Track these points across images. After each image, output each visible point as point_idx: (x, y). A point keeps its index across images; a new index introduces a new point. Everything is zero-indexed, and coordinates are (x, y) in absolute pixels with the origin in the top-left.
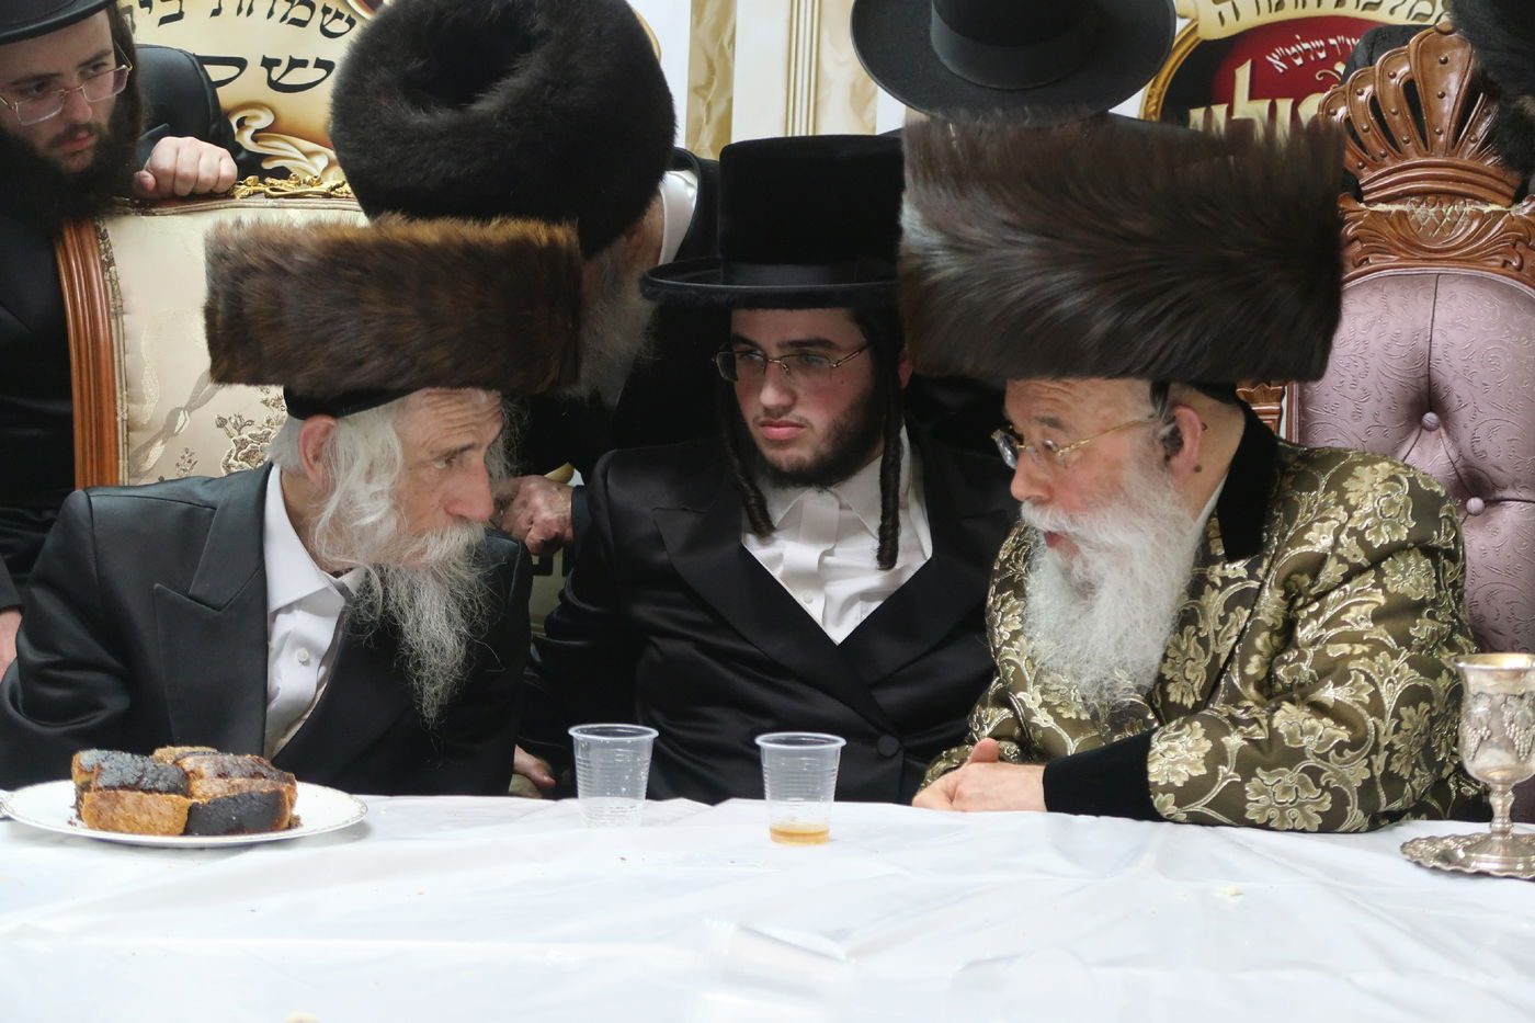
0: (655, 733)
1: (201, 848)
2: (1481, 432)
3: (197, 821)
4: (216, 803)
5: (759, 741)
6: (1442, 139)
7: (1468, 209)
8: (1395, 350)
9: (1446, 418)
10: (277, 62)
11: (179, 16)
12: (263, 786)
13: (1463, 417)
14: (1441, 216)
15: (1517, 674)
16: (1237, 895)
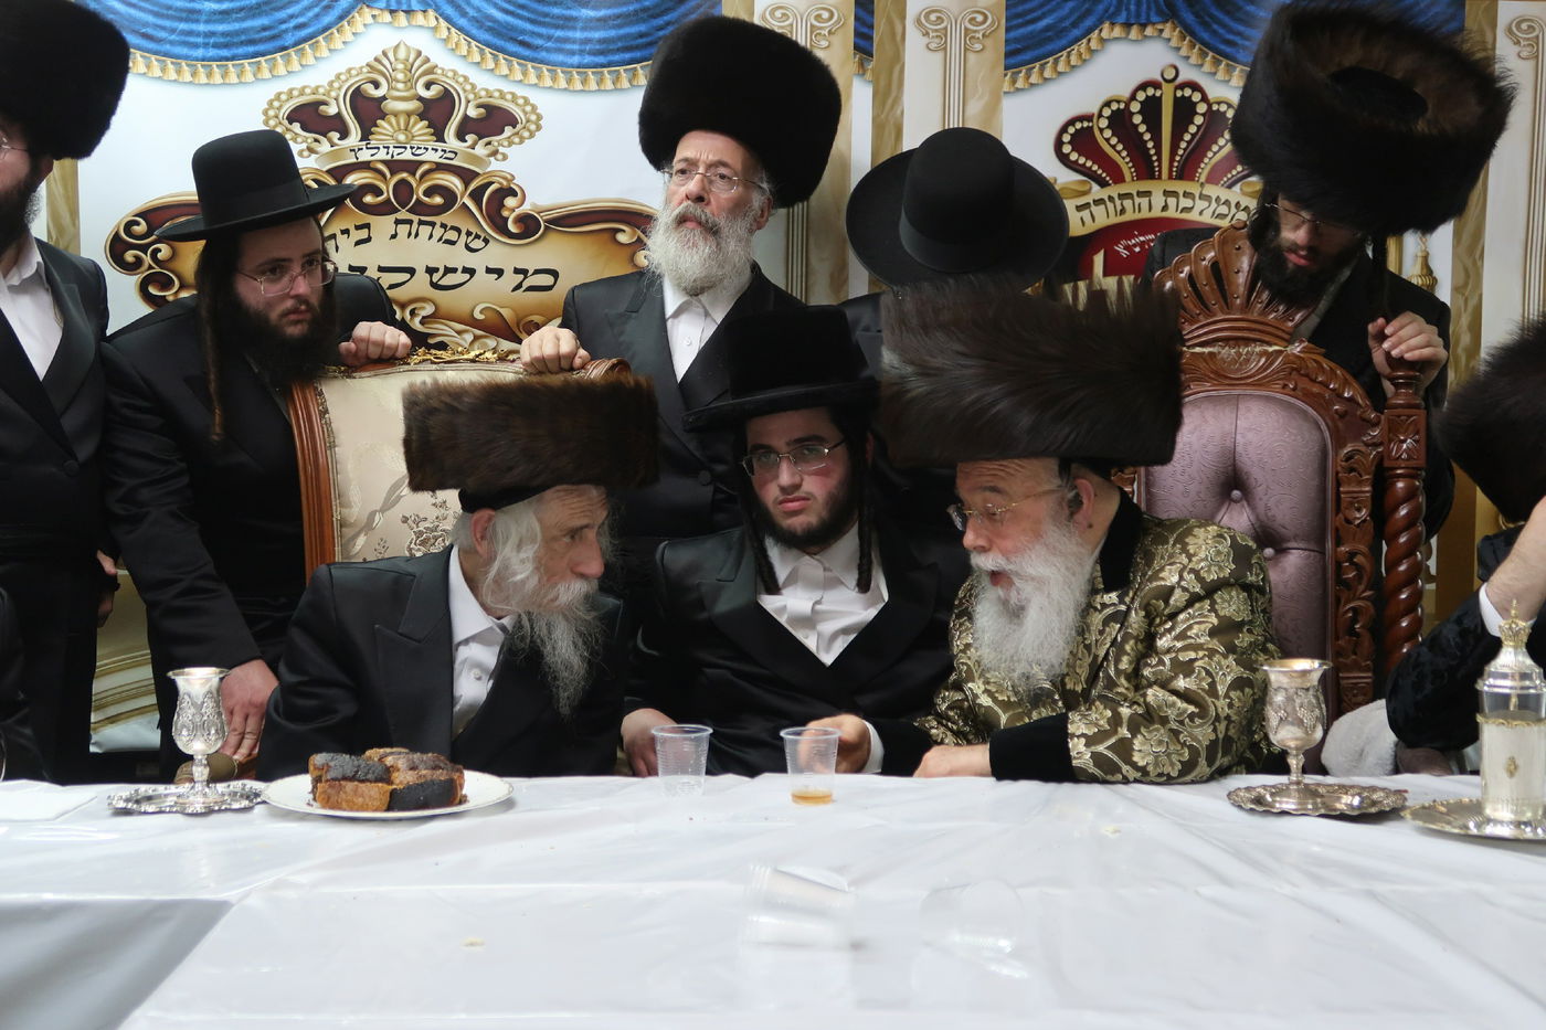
1: (400, 820)
2: (1270, 504)
3: (396, 801)
4: (409, 788)
5: (782, 734)
6: (1238, 301)
7: (1258, 349)
8: (1210, 448)
9: (1247, 495)
10: (437, 270)
11: (368, 240)
12: (441, 775)
13: (1259, 491)
14: (1239, 355)
15: (1304, 673)
16: (1116, 832)
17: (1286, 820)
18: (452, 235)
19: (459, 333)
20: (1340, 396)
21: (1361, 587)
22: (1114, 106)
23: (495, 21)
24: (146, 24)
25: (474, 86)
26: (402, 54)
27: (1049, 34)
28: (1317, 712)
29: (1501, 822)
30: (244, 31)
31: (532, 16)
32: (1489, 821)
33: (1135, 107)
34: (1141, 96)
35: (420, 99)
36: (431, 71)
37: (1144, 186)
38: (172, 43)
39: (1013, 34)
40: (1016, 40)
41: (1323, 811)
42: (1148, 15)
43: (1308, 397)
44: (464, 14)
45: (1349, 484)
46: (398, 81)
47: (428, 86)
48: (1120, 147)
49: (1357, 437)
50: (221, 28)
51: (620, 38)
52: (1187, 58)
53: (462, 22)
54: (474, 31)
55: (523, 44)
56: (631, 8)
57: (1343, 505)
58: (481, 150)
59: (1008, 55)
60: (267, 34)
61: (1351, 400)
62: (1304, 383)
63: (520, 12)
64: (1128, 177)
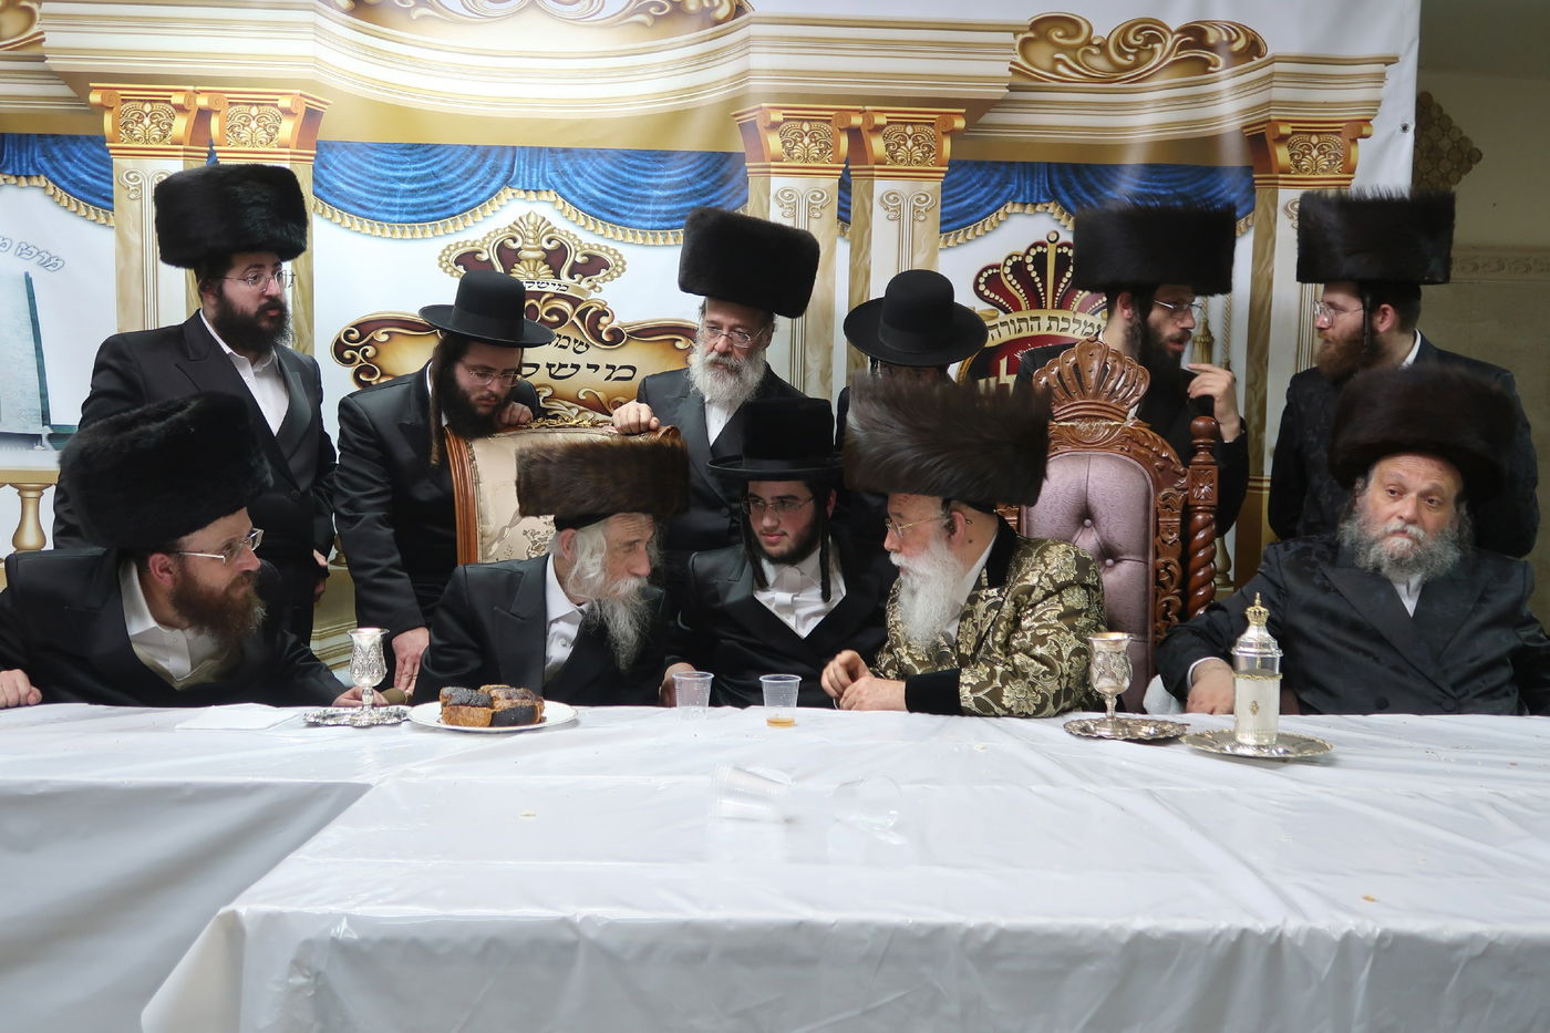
0: (712, 676)
1: (498, 733)
2: (1110, 529)
3: (495, 720)
4: (505, 711)
5: (761, 679)
6: (1091, 391)
7: (1104, 424)
8: (1070, 490)
9: (1095, 522)
10: (554, 366)
12: (527, 703)
13: (1103, 520)
14: (1091, 427)
15: (1117, 642)
16: (983, 748)
17: (1101, 742)
18: (565, 342)
19: (569, 408)
20: (1159, 456)
21: (1172, 587)
22: (1015, 259)
23: (594, 197)
24: (360, 199)
25: (580, 241)
26: (532, 220)
27: (971, 209)
28: (1125, 669)
29: (1247, 746)
30: (426, 204)
31: (621, 195)
32: (1240, 744)
33: (1029, 259)
34: (1033, 252)
35: (544, 250)
36: (551, 231)
37: (1035, 313)
38: (378, 211)
39: (946, 209)
40: (948, 214)
41: (1128, 737)
42: (1038, 197)
43: (1138, 457)
44: (574, 193)
45: (1164, 516)
46: (529, 238)
47: (549, 241)
48: (1018, 287)
49: (1171, 484)
50: (411, 201)
51: (680, 210)
52: (1065, 226)
53: (573, 198)
54: (581, 204)
55: (613, 213)
56: (687, 190)
57: (1161, 530)
58: (584, 285)
59: (942, 223)
60: (442, 205)
61: (1167, 459)
62: (1135, 447)
63: (613, 192)
64: (1024, 307)
